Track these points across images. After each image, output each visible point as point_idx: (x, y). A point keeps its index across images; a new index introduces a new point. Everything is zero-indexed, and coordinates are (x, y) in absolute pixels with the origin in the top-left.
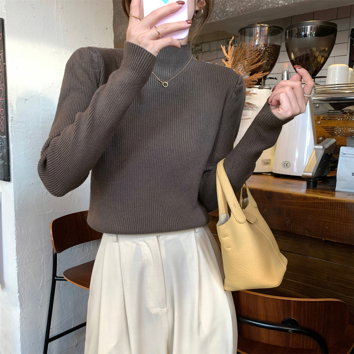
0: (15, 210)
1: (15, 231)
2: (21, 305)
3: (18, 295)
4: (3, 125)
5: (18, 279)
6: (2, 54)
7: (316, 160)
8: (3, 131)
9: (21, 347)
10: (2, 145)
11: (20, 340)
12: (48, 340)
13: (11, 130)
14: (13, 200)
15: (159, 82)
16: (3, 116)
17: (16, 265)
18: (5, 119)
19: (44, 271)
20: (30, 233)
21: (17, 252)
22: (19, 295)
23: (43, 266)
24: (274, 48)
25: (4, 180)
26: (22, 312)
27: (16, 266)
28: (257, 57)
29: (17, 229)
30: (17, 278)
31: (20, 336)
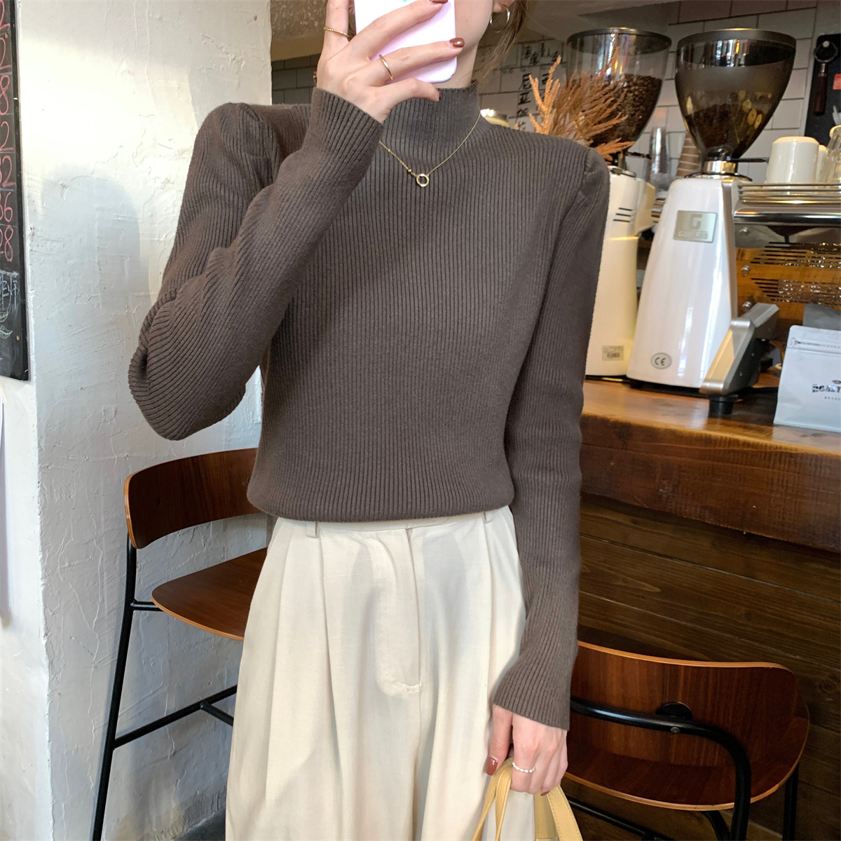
0: (39, 446)
1: (39, 496)
2: (51, 663)
3: (44, 642)
4: (10, 247)
5: (45, 605)
6: (11, 73)
7: (735, 352)
8: (11, 260)
9: (49, 758)
10: (7, 294)
11: (49, 741)
12: (112, 742)
13: (31, 260)
14: (36, 425)
15: (410, 176)
16: (10, 223)
17: (40, 573)
18: (17, 232)
19: (102, 587)
20: (72, 500)
21: (42, 544)
22: (46, 641)
23: (102, 578)
24: (647, 86)
25: (13, 376)
26: (53, 679)
27: (41, 577)
28: (610, 106)
29: (42, 492)
30: (42, 604)
31: (47, 733)
